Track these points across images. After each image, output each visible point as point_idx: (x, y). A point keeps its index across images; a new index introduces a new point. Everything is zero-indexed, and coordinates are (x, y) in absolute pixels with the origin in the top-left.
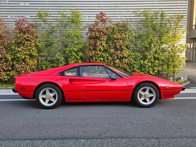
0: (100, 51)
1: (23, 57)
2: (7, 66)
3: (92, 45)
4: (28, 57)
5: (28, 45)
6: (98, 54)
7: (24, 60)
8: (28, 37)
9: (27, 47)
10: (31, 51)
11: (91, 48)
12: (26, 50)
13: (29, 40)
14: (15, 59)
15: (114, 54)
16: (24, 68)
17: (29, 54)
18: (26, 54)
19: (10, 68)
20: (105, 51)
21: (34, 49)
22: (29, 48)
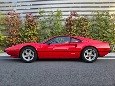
0: (73, 32)
1: (30, 35)
2: (20, 40)
3: (68, 29)
4: (33, 35)
5: (33, 28)
6: (72, 34)
7: (30, 37)
8: (33, 24)
9: (32, 29)
10: (34, 31)
11: (68, 30)
12: (31, 31)
13: (33, 26)
14: (25, 36)
15: (81, 33)
16: (30, 41)
17: (33, 34)
18: (31, 33)
19: (22, 41)
20: (76, 32)
21: (36, 30)
22: (33, 30)
